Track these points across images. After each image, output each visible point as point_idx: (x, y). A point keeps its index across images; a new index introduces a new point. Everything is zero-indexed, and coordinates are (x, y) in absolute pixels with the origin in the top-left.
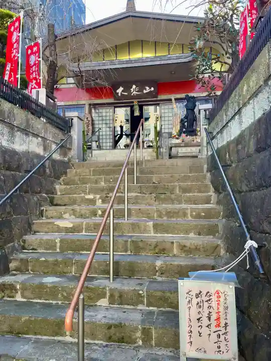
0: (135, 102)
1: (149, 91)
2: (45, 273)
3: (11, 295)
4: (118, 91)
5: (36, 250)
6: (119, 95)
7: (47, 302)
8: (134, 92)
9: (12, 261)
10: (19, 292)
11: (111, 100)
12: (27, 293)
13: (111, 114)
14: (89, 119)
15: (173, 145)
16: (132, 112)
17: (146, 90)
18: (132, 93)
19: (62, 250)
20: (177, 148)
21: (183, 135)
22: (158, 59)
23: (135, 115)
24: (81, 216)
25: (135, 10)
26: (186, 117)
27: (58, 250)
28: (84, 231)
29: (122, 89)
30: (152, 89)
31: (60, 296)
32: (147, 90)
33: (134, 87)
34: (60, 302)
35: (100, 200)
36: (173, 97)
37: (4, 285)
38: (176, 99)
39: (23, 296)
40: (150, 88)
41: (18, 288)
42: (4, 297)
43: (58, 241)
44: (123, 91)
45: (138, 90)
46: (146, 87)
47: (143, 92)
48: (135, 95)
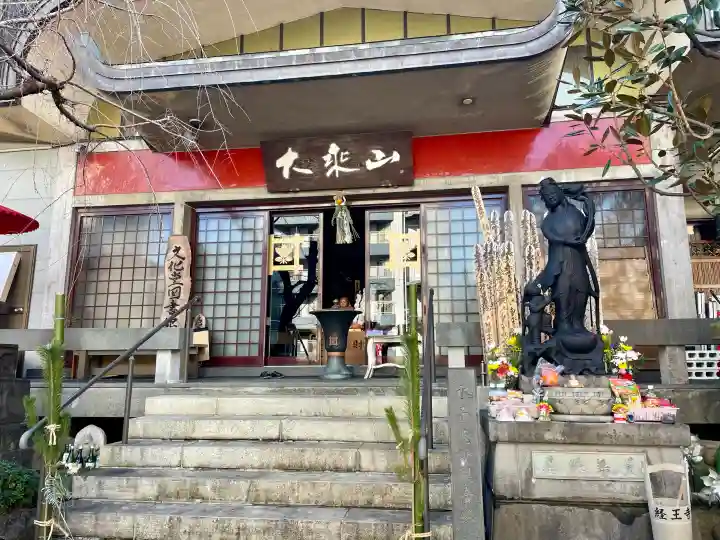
0: (339, 198)
1: (383, 163)
4: (279, 164)
6: (286, 174)
8: (337, 168)
11: (260, 192)
13: (260, 235)
14: (182, 252)
15: (504, 435)
16: (330, 232)
17: (373, 160)
18: (327, 170)
20: (522, 447)
21: (547, 371)
23: (339, 241)
26: (550, 279)
29: (295, 155)
30: (396, 157)
32: (378, 160)
33: (334, 149)
38: (485, 191)
40: (388, 154)
44: (296, 163)
45: (347, 159)
46: (374, 151)
47: (365, 166)
48: (337, 175)
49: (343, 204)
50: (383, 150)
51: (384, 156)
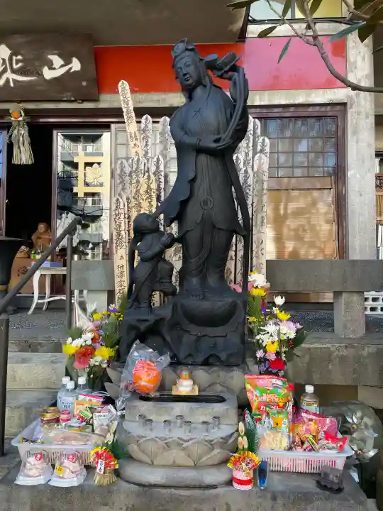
0: (17, 115)
1: (60, 71)
8: (10, 75)
17: (51, 68)
33: (4, 51)
40: (68, 62)
45: (20, 64)
46: (51, 57)
47: (42, 75)
48: (12, 85)
49: (21, 119)
50: (60, 56)
51: (62, 63)
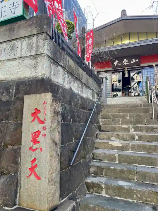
0: (126, 69)
1: (134, 62)
2: (114, 178)
3: (99, 191)
4: (114, 63)
5: (102, 160)
6: (116, 65)
7: (125, 199)
8: (125, 63)
9: (92, 167)
10: (104, 190)
12: (110, 192)
13: (110, 77)
16: (123, 75)
18: (124, 64)
19: (120, 162)
22: (143, 42)
23: (125, 77)
24: (123, 139)
25: (126, 15)
27: (117, 162)
28: (130, 150)
29: (118, 61)
30: (137, 60)
31: (135, 196)
33: (125, 60)
34: (135, 201)
35: (133, 129)
36: (154, 64)
37: (93, 184)
39: (107, 193)
40: (136, 60)
41: (103, 187)
42: (93, 192)
43: (117, 155)
44: (118, 63)
45: (128, 61)
46: (133, 60)
47: (131, 62)
